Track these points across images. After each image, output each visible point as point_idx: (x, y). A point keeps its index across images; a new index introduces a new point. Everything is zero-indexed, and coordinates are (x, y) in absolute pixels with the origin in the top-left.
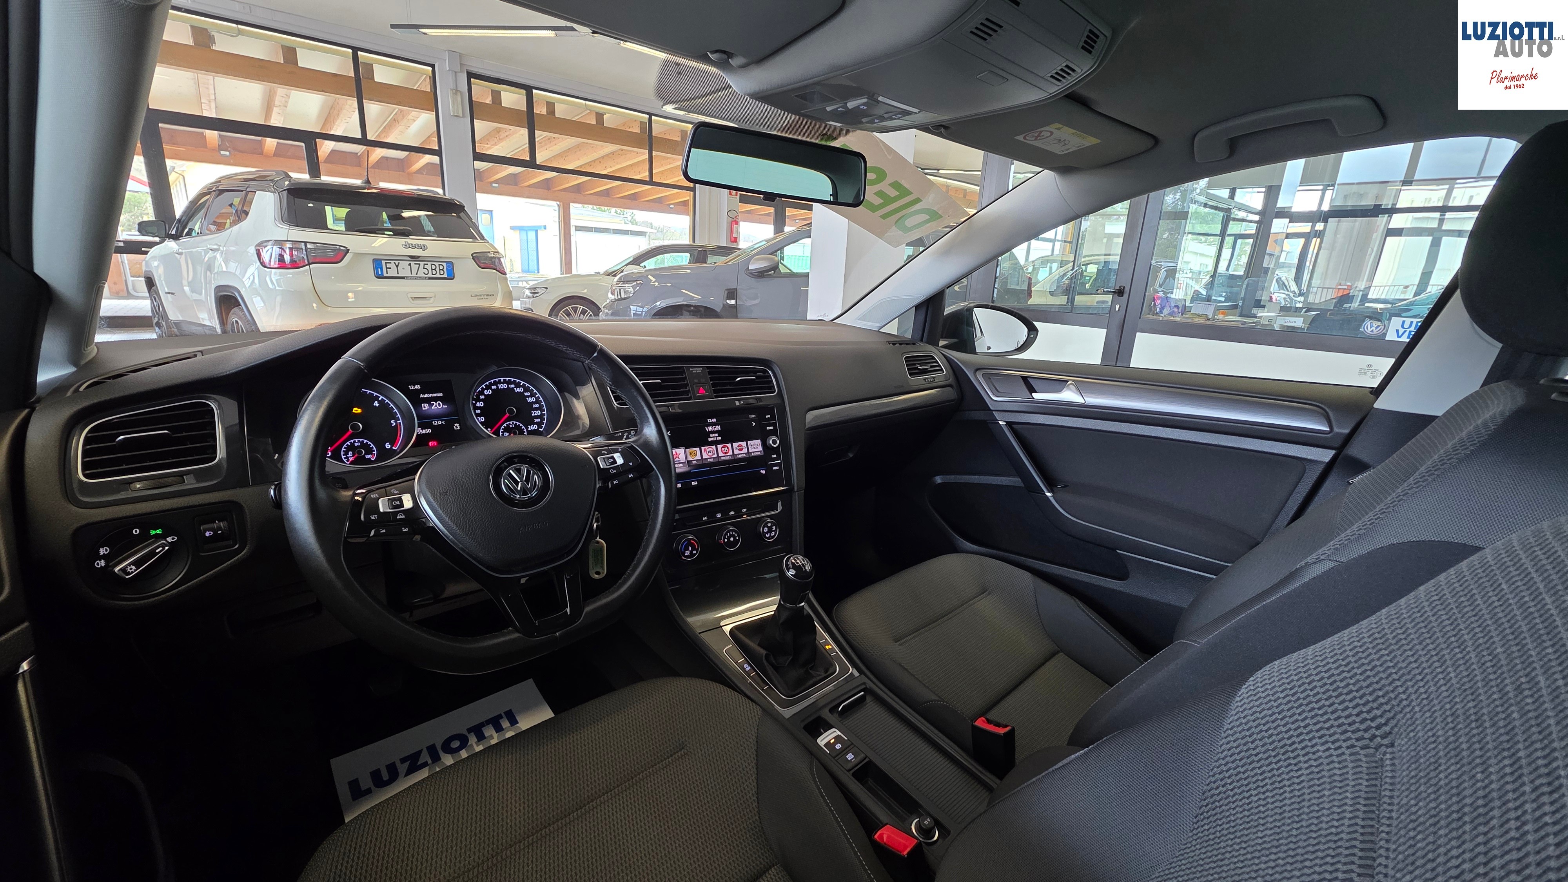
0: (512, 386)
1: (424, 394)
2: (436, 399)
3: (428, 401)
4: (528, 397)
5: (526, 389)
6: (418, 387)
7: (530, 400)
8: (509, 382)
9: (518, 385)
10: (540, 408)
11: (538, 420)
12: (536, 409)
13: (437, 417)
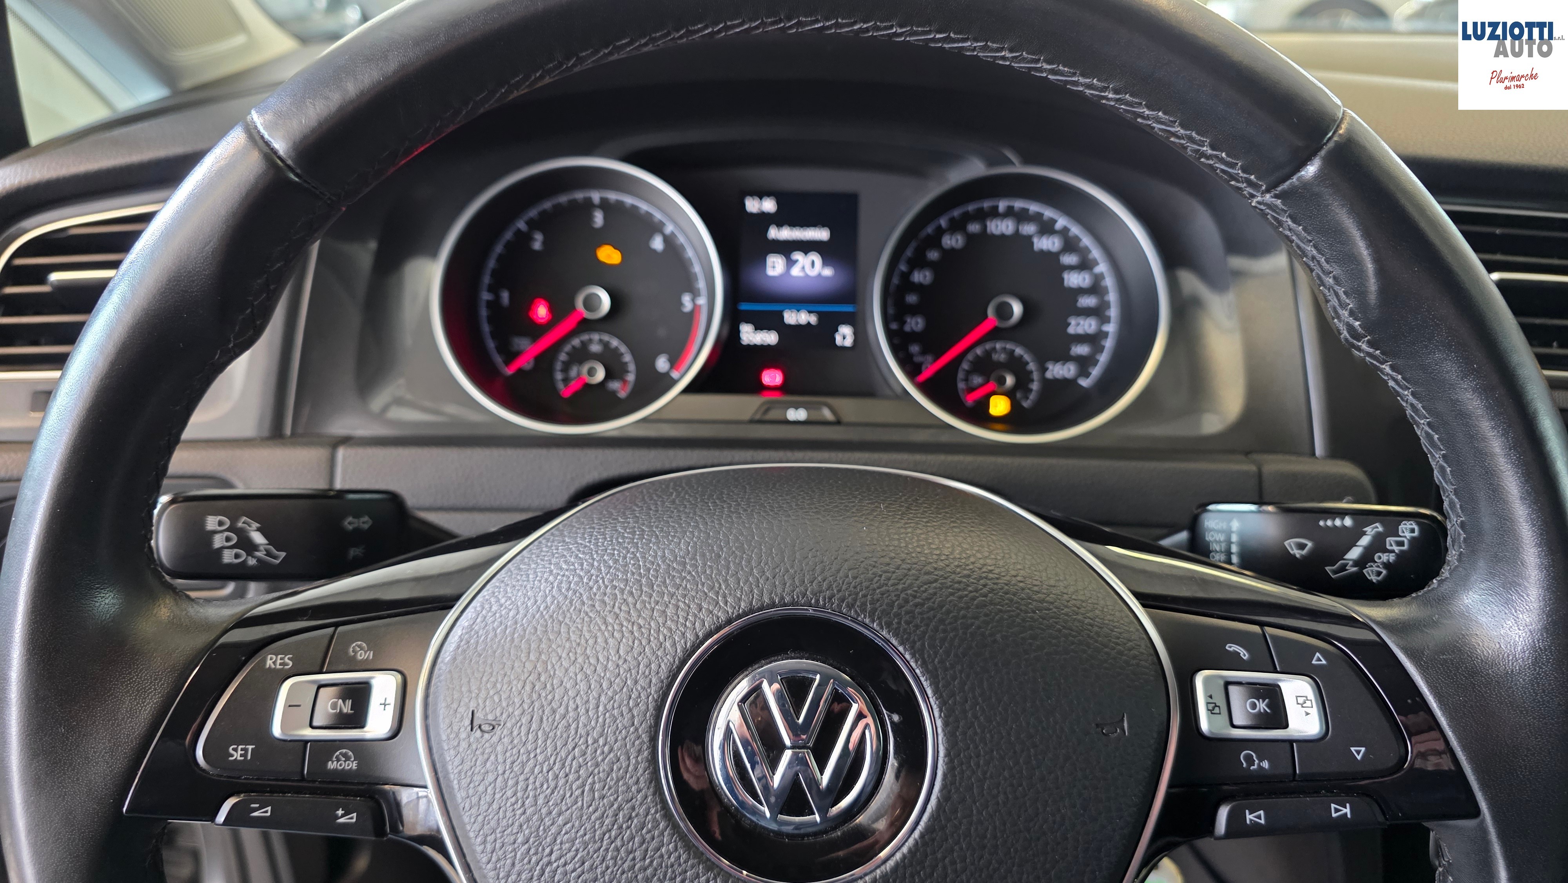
0: (1029, 229)
1: (780, 225)
2: (806, 247)
3: (786, 248)
4: (1071, 268)
5: (1070, 245)
6: (769, 205)
7: (1074, 280)
8: (1022, 217)
9: (1047, 228)
10: (1099, 313)
11: (1081, 350)
12: (1087, 312)
13: (798, 301)
